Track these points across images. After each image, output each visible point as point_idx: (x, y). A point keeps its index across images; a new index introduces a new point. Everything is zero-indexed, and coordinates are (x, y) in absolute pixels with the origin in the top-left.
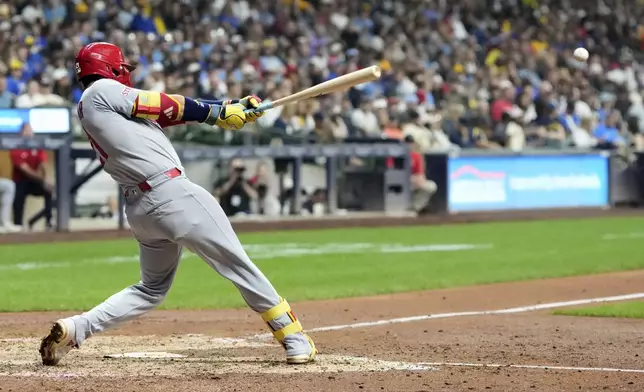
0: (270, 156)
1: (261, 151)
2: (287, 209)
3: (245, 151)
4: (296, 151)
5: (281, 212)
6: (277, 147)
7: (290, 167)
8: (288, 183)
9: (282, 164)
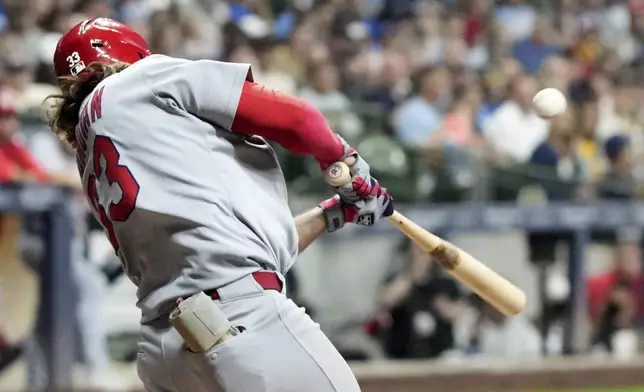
0: (517, 226)
1: (498, 215)
2: (555, 342)
3: (463, 215)
4: (575, 217)
5: (544, 351)
6: (534, 206)
7: (561, 252)
8: (558, 286)
9: (543, 245)
